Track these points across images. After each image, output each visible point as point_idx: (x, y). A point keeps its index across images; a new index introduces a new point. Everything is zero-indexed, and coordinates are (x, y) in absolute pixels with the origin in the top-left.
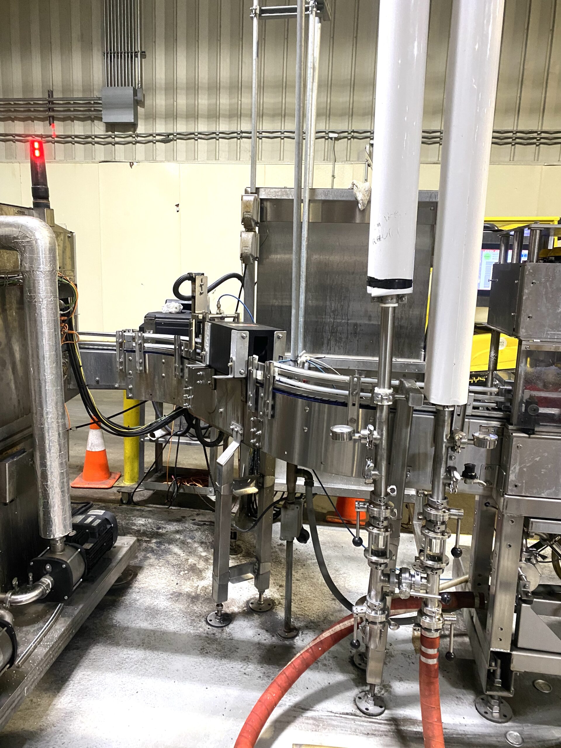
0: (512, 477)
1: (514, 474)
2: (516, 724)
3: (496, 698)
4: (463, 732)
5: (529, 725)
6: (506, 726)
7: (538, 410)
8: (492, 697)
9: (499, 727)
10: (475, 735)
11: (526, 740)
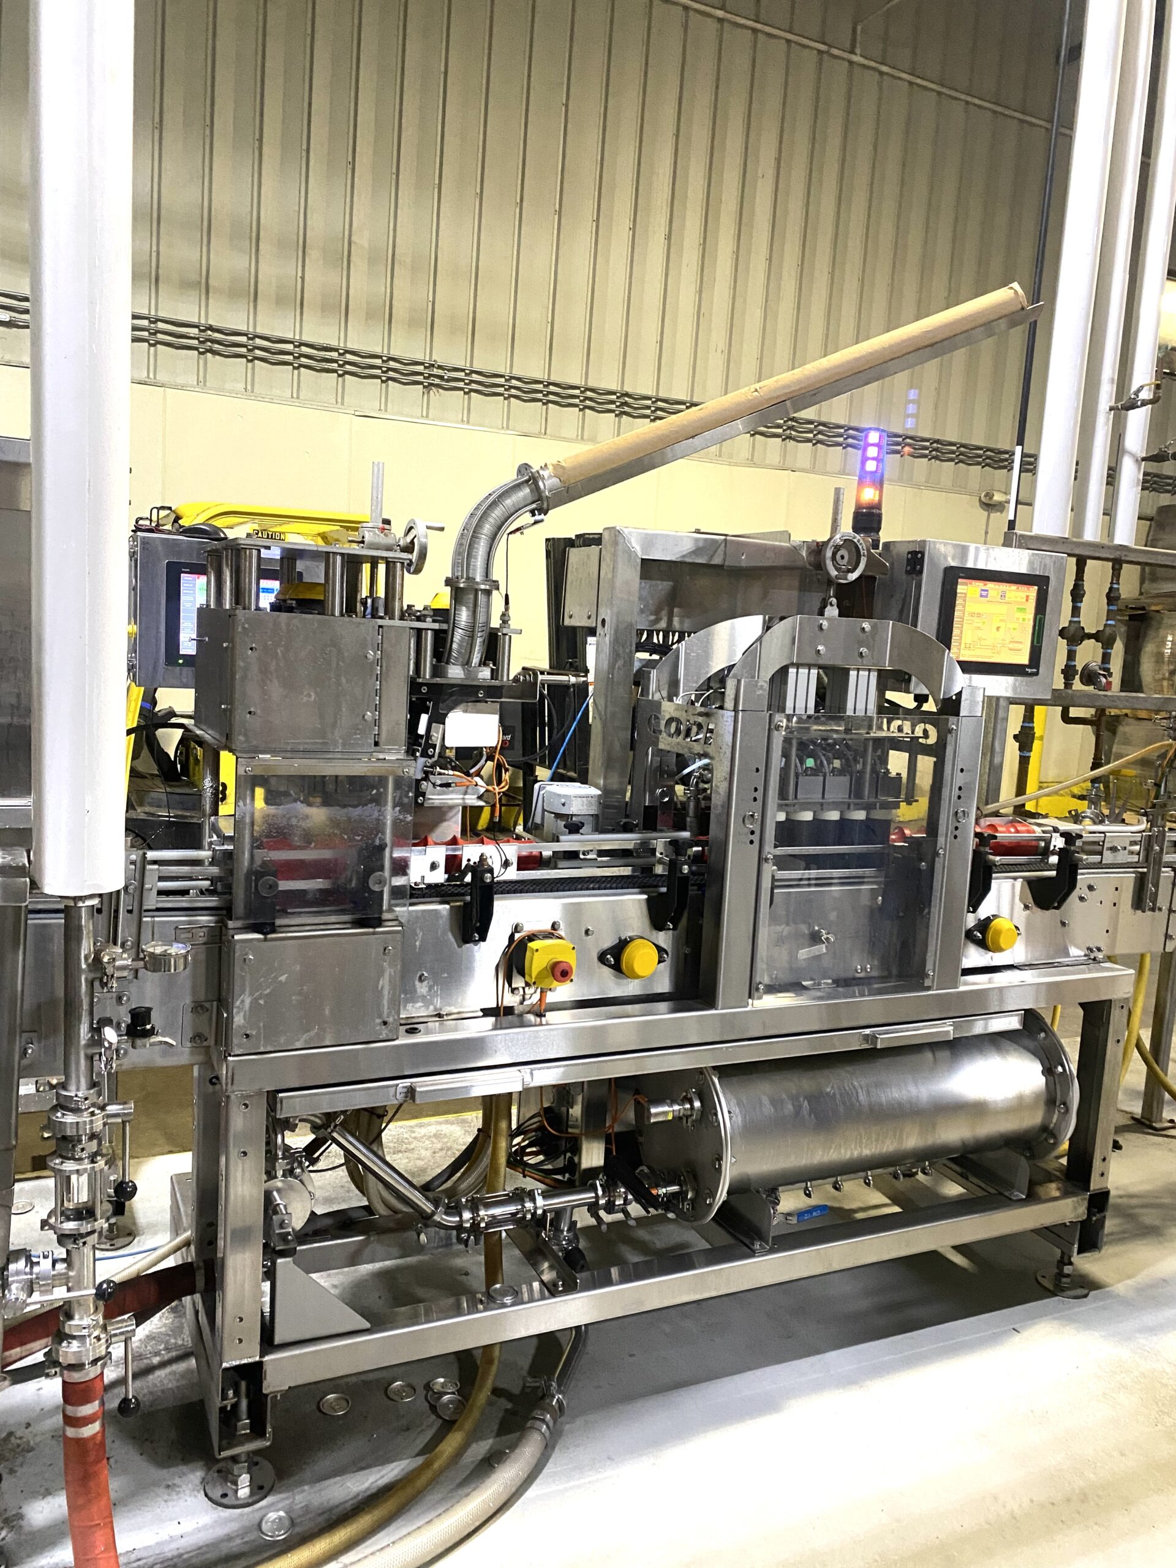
0: (238, 1020)
1: (242, 1014)
2: (282, 1496)
3: (243, 1458)
4: (175, 1553)
5: (306, 1488)
6: (261, 1508)
7: (277, 886)
8: (234, 1459)
9: (248, 1514)
10: (200, 1548)
11: (298, 1520)
